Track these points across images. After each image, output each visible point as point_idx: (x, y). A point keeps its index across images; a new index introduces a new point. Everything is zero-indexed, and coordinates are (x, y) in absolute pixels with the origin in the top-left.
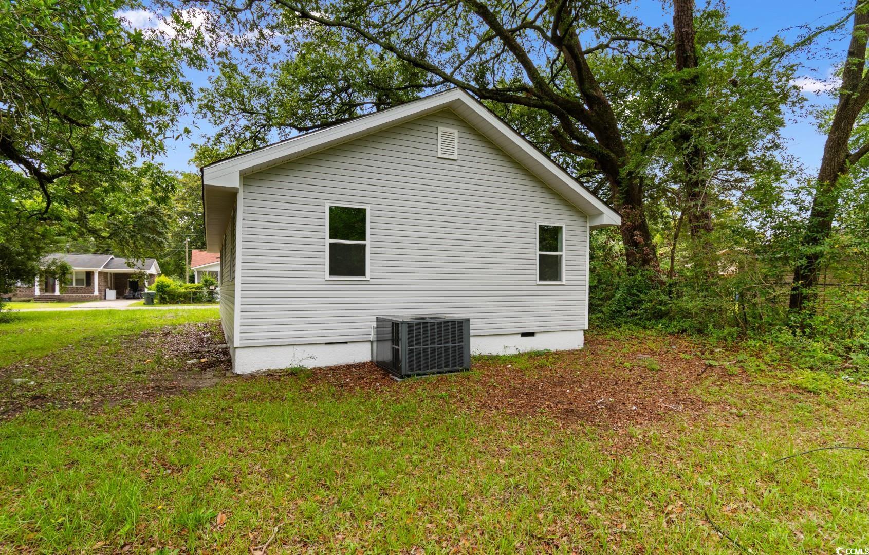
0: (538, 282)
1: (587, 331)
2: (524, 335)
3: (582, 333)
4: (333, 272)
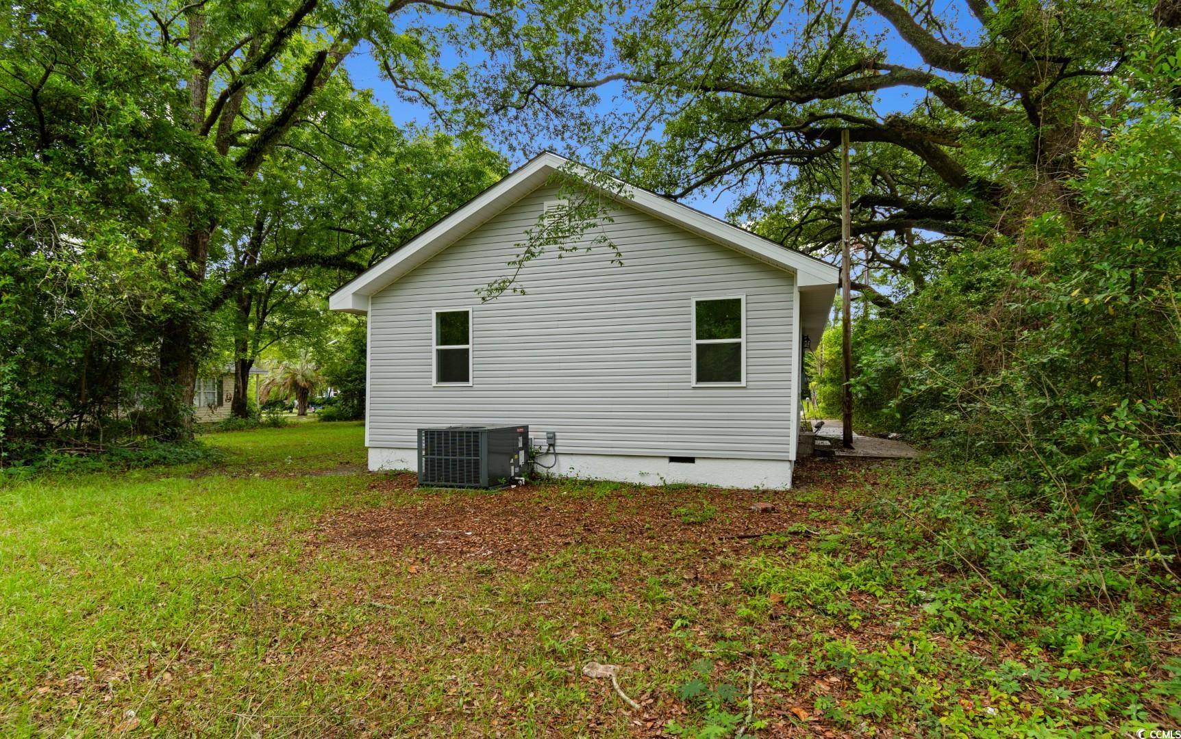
0: (695, 385)
1: (795, 462)
2: (673, 459)
3: (787, 465)
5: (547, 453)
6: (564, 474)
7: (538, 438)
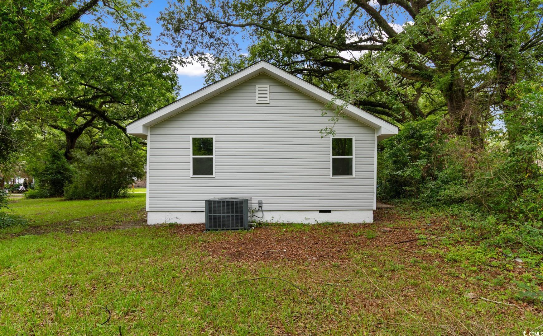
0: (332, 177)
1: (375, 210)
2: (321, 211)
3: (372, 212)
4: (195, 173)
5: (258, 211)
6: (269, 221)
7: (254, 204)
